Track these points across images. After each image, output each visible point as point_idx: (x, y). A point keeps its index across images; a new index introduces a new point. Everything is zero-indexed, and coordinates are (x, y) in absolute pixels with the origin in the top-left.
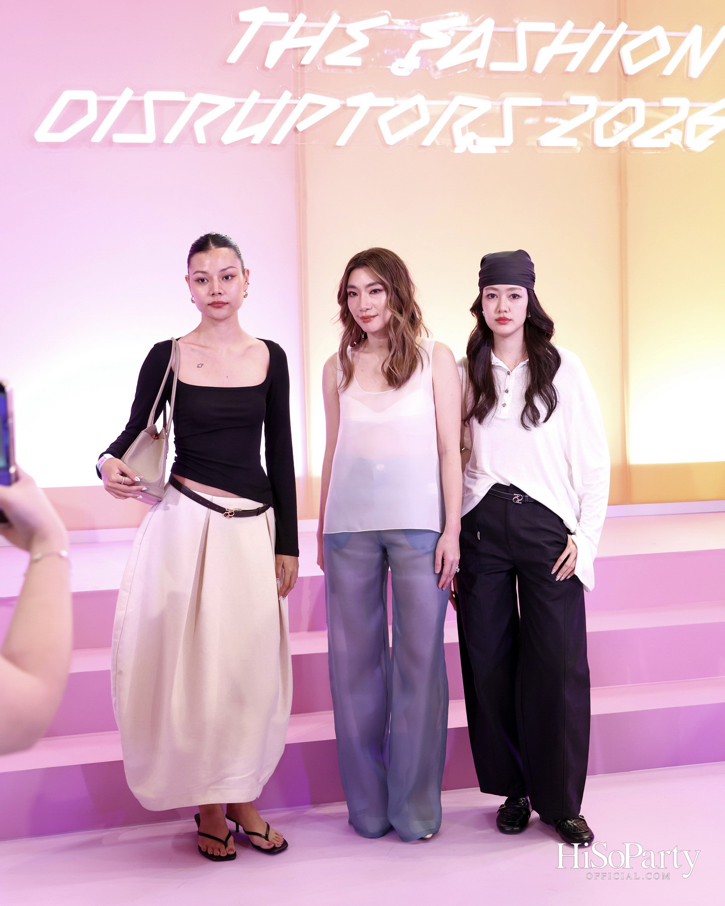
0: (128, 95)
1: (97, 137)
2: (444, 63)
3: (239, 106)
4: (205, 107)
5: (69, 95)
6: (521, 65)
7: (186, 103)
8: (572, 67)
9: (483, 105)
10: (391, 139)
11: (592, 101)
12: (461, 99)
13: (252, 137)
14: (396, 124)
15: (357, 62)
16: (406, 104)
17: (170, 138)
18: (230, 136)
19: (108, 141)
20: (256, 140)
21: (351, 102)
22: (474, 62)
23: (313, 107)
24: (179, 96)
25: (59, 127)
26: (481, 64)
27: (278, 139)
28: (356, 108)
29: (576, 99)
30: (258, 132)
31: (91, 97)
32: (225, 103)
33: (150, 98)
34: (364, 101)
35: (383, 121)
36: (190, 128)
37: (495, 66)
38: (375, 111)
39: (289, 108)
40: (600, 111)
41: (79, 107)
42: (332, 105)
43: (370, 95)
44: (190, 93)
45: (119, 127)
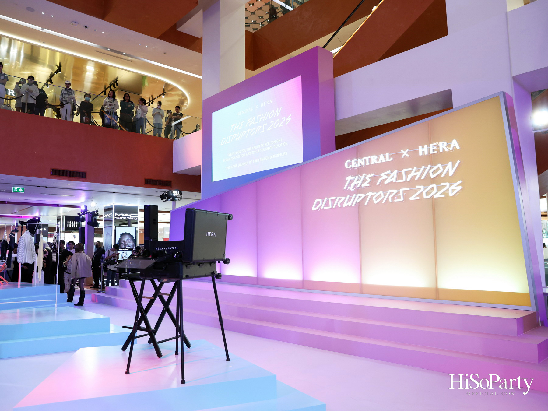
0: (326, 199)
1: (322, 208)
2: (386, 183)
3: (346, 198)
4: (340, 200)
5: (317, 200)
6: (404, 180)
7: (336, 199)
8: (416, 179)
9: (395, 192)
10: (376, 202)
11: (422, 187)
12: (390, 191)
13: (348, 205)
14: (377, 198)
15: (368, 185)
16: (378, 194)
17: (334, 207)
18: (345, 205)
19: (323, 209)
20: (349, 206)
21: (367, 195)
22: (393, 181)
23: (360, 197)
24: (335, 198)
25: (315, 207)
26: (394, 181)
27: (353, 205)
28: (368, 196)
29: (417, 187)
30: (349, 204)
31: (320, 200)
32: (343, 198)
33: (330, 199)
34: (370, 194)
35: (374, 198)
36: (337, 204)
37: (398, 181)
38: (372, 196)
39: (355, 197)
40: (424, 189)
41: (318, 203)
42: (363, 196)
43: (371, 192)
44: (337, 197)
45: (325, 206)
